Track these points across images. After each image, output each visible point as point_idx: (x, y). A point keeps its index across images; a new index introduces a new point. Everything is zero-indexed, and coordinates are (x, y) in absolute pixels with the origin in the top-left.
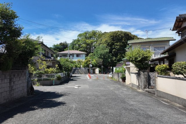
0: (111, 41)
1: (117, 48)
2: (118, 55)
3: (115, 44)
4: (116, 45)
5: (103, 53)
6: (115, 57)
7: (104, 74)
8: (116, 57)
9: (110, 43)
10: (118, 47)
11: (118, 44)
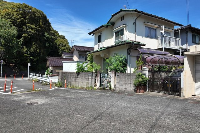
0: (21, 17)
1: (30, 32)
2: (32, 45)
3: (28, 25)
4: (30, 27)
5: (6, 35)
6: (27, 47)
7: (4, 77)
8: (29, 47)
9: (19, 21)
10: (33, 31)
11: (33, 26)
